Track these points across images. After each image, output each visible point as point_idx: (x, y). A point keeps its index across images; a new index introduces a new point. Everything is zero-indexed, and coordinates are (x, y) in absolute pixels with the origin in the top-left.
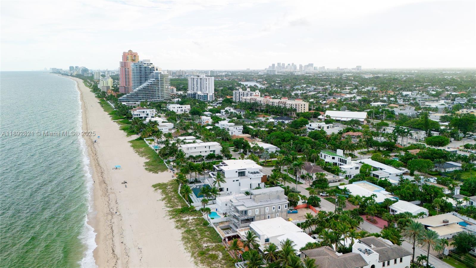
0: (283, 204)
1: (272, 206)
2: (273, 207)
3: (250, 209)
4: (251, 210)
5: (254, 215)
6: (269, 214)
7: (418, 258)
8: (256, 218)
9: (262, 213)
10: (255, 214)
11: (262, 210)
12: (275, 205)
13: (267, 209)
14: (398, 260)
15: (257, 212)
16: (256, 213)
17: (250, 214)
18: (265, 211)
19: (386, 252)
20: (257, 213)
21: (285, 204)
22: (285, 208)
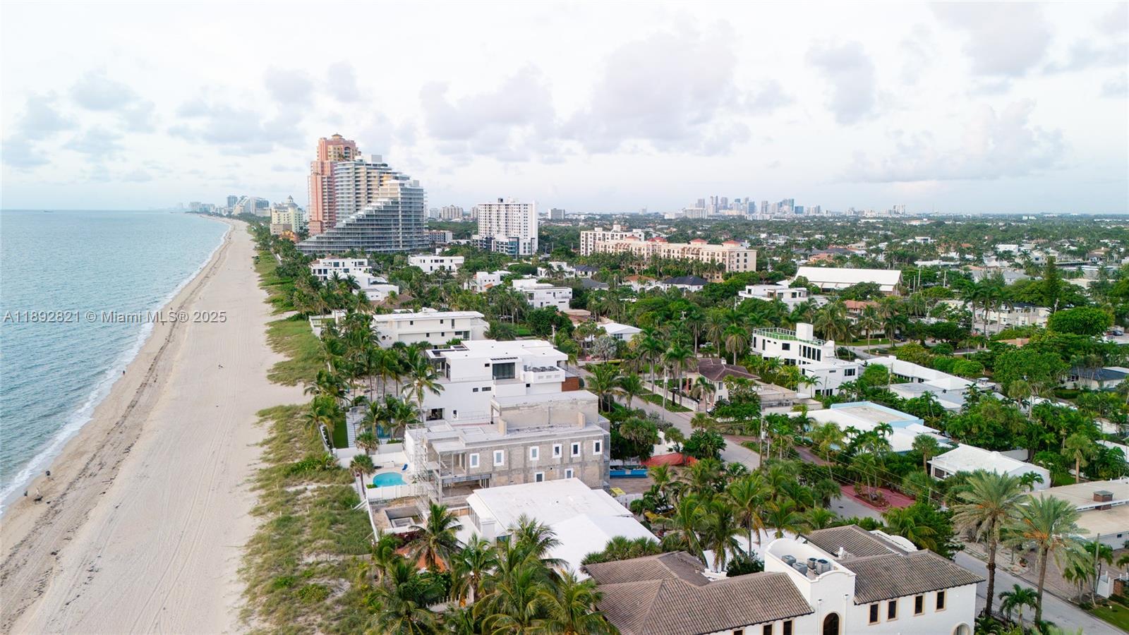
0: (588, 438)
1: (550, 443)
2: (554, 446)
3: (474, 451)
4: (478, 454)
5: (488, 469)
6: (539, 468)
7: (1005, 598)
8: (495, 478)
9: (517, 463)
10: (494, 468)
11: (518, 453)
12: (559, 442)
13: (534, 451)
14: (930, 599)
15: (499, 460)
16: (496, 464)
17: (475, 466)
18: (526, 457)
19: (887, 569)
20: (501, 465)
21: (594, 438)
22: (595, 453)
